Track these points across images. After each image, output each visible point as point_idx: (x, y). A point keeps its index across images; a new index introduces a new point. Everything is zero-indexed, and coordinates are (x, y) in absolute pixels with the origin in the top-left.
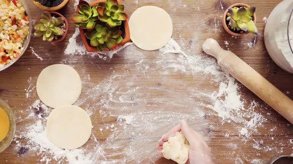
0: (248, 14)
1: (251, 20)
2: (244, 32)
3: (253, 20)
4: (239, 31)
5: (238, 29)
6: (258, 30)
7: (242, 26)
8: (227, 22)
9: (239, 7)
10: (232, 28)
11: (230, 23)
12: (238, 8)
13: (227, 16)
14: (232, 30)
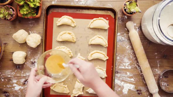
0: (134, 4)
1: (137, 7)
2: (134, 13)
3: (137, 6)
4: (132, 13)
5: (131, 12)
6: (141, 11)
7: (132, 10)
8: (125, 10)
9: (129, 1)
10: (128, 12)
11: (127, 11)
12: (129, 3)
13: (124, 7)
14: (128, 13)
